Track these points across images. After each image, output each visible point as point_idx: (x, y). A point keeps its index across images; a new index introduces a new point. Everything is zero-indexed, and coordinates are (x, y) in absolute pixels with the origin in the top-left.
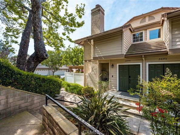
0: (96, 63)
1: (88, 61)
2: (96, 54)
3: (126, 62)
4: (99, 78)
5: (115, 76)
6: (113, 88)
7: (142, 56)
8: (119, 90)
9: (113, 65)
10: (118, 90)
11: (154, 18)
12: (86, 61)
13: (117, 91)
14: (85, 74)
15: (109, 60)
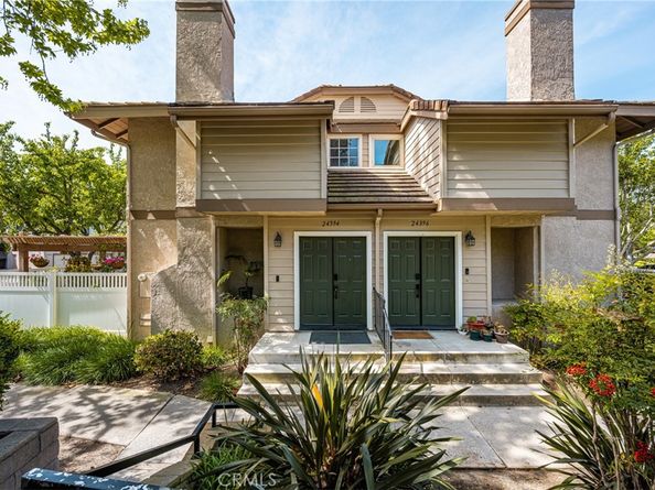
0: (205, 228)
1: (151, 217)
2: (212, 188)
3: (326, 227)
4: (216, 288)
5: (288, 279)
6: (281, 321)
7: (377, 210)
8: (303, 327)
9: (278, 238)
10: (297, 327)
11: (374, 109)
12: (138, 215)
13: (296, 331)
14: (133, 276)
15: (262, 216)
